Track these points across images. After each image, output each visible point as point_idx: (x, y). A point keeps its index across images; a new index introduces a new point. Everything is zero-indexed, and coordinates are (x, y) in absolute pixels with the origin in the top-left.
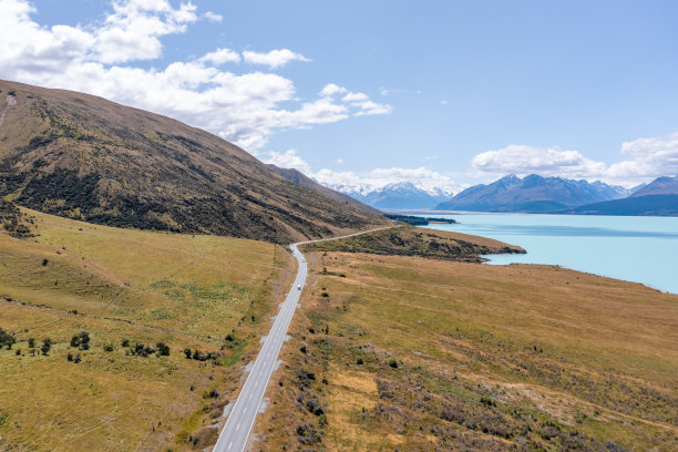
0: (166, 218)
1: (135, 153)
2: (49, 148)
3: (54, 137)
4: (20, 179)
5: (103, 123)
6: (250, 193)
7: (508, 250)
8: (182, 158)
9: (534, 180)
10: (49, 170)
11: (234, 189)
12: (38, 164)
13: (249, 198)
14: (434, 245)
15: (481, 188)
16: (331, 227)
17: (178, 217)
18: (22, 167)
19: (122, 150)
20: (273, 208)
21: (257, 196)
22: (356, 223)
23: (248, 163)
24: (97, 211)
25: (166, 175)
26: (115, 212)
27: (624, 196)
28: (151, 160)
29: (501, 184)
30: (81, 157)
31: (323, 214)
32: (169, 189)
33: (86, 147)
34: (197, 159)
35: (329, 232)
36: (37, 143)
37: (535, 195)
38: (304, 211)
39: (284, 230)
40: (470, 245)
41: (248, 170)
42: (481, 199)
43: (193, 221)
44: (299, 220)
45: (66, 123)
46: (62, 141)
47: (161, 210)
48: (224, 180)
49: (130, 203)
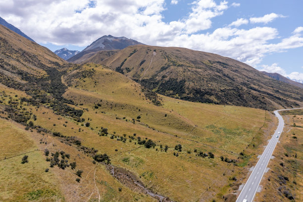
0: (213, 98)
1: (199, 70)
2: (167, 71)
3: (169, 66)
4: (157, 83)
5: (187, 58)
6: (252, 86)
8: (219, 71)
10: (167, 79)
11: (244, 84)
12: (164, 77)
13: (251, 88)
16: (298, 102)
17: (218, 97)
18: (158, 78)
19: (194, 69)
20: (264, 93)
21: (256, 87)
23: (251, 71)
24: (185, 95)
25: (213, 79)
26: (191, 95)
28: (206, 73)
30: (178, 73)
31: (293, 95)
32: (214, 85)
33: (180, 69)
34: (226, 71)
36: (163, 69)
38: (282, 94)
39: (271, 104)
41: (251, 75)
43: (225, 98)
44: (279, 99)
45: (173, 60)
46: (172, 67)
47: (211, 95)
48: (240, 80)
49: (197, 92)
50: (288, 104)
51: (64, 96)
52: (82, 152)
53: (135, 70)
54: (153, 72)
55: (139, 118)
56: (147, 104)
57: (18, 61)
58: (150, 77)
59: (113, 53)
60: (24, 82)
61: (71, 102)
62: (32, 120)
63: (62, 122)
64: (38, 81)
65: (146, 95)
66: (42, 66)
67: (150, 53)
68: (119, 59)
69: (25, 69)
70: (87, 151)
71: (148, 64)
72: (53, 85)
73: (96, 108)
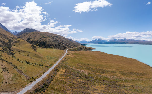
0: (52, 47)
1: (50, 39)
2: (41, 39)
3: (42, 38)
4: (38, 43)
5: (47, 35)
6: (63, 43)
7: (94, 49)
8: (55, 39)
9: (99, 40)
10: (41, 41)
11: (61, 42)
12: (40, 41)
14: (85, 49)
15: (93, 41)
16: (73, 47)
17: (54, 46)
18: (39, 41)
19: (49, 39)
20: (66, 45)
21: (64, 43)
22: (76, 46)
23: (64, 39)
24: (45, 46)
25: (53, 41)
26: (47, 46)
27: (108, 42)
28: (52, 39)
29: (95, 40)
30: (44, 40)
31: (72, 45)
32: (53, 43)
33: (45, 39)
34: (57, 39)
35: (72, 47)
36: (40, 38)
37: (99, 42)
38: (70, 45)
39: (67, 48)
40: (90, 49)
41: (64, 40)
42: (93, 42)
43: (55, 47)
44: (69, 46)
45: (43, 36)
46: (43, 38)
47: (52, 46)
48: (60, 41)
49: (49, 45)
50: (71, 47)
51: (11, 49)
52: (12, 66)
53: (33, 39)
54: (38, 39)
55: (29, 55)
56: (32, 51)
57: (2, 38)
58: (37, 41)
59: (28, 34)
60: (2, 44)
61: (12, 51)
62: (1, 57)
63: (9, 57)
64: (6, 43)
65: (33, 48)
66: (8, 38)
67: (37, 34)
68: (29, 36)
69: (3, 40)
70: (13, 65)
71: (37, 37)
72: (9, 45)
73: (19, 52)
